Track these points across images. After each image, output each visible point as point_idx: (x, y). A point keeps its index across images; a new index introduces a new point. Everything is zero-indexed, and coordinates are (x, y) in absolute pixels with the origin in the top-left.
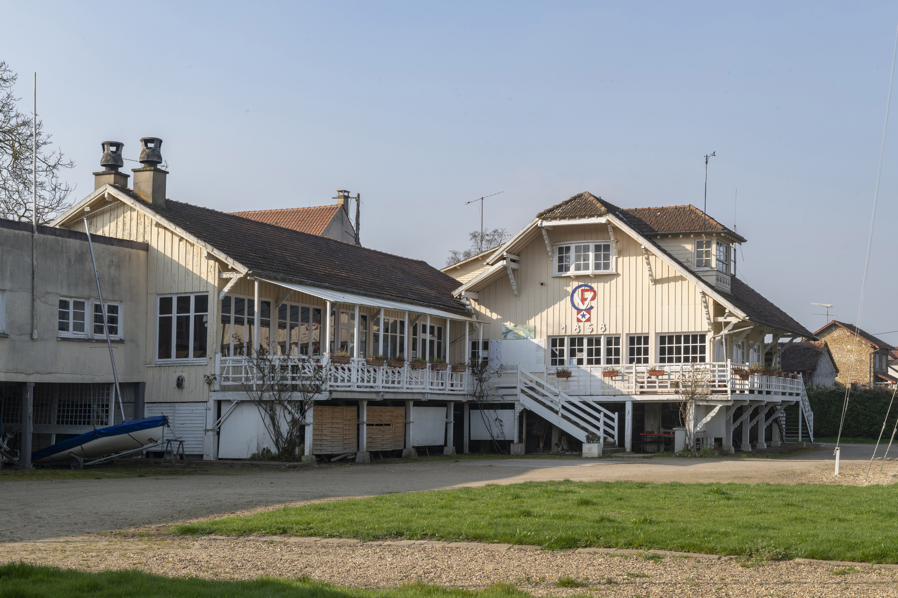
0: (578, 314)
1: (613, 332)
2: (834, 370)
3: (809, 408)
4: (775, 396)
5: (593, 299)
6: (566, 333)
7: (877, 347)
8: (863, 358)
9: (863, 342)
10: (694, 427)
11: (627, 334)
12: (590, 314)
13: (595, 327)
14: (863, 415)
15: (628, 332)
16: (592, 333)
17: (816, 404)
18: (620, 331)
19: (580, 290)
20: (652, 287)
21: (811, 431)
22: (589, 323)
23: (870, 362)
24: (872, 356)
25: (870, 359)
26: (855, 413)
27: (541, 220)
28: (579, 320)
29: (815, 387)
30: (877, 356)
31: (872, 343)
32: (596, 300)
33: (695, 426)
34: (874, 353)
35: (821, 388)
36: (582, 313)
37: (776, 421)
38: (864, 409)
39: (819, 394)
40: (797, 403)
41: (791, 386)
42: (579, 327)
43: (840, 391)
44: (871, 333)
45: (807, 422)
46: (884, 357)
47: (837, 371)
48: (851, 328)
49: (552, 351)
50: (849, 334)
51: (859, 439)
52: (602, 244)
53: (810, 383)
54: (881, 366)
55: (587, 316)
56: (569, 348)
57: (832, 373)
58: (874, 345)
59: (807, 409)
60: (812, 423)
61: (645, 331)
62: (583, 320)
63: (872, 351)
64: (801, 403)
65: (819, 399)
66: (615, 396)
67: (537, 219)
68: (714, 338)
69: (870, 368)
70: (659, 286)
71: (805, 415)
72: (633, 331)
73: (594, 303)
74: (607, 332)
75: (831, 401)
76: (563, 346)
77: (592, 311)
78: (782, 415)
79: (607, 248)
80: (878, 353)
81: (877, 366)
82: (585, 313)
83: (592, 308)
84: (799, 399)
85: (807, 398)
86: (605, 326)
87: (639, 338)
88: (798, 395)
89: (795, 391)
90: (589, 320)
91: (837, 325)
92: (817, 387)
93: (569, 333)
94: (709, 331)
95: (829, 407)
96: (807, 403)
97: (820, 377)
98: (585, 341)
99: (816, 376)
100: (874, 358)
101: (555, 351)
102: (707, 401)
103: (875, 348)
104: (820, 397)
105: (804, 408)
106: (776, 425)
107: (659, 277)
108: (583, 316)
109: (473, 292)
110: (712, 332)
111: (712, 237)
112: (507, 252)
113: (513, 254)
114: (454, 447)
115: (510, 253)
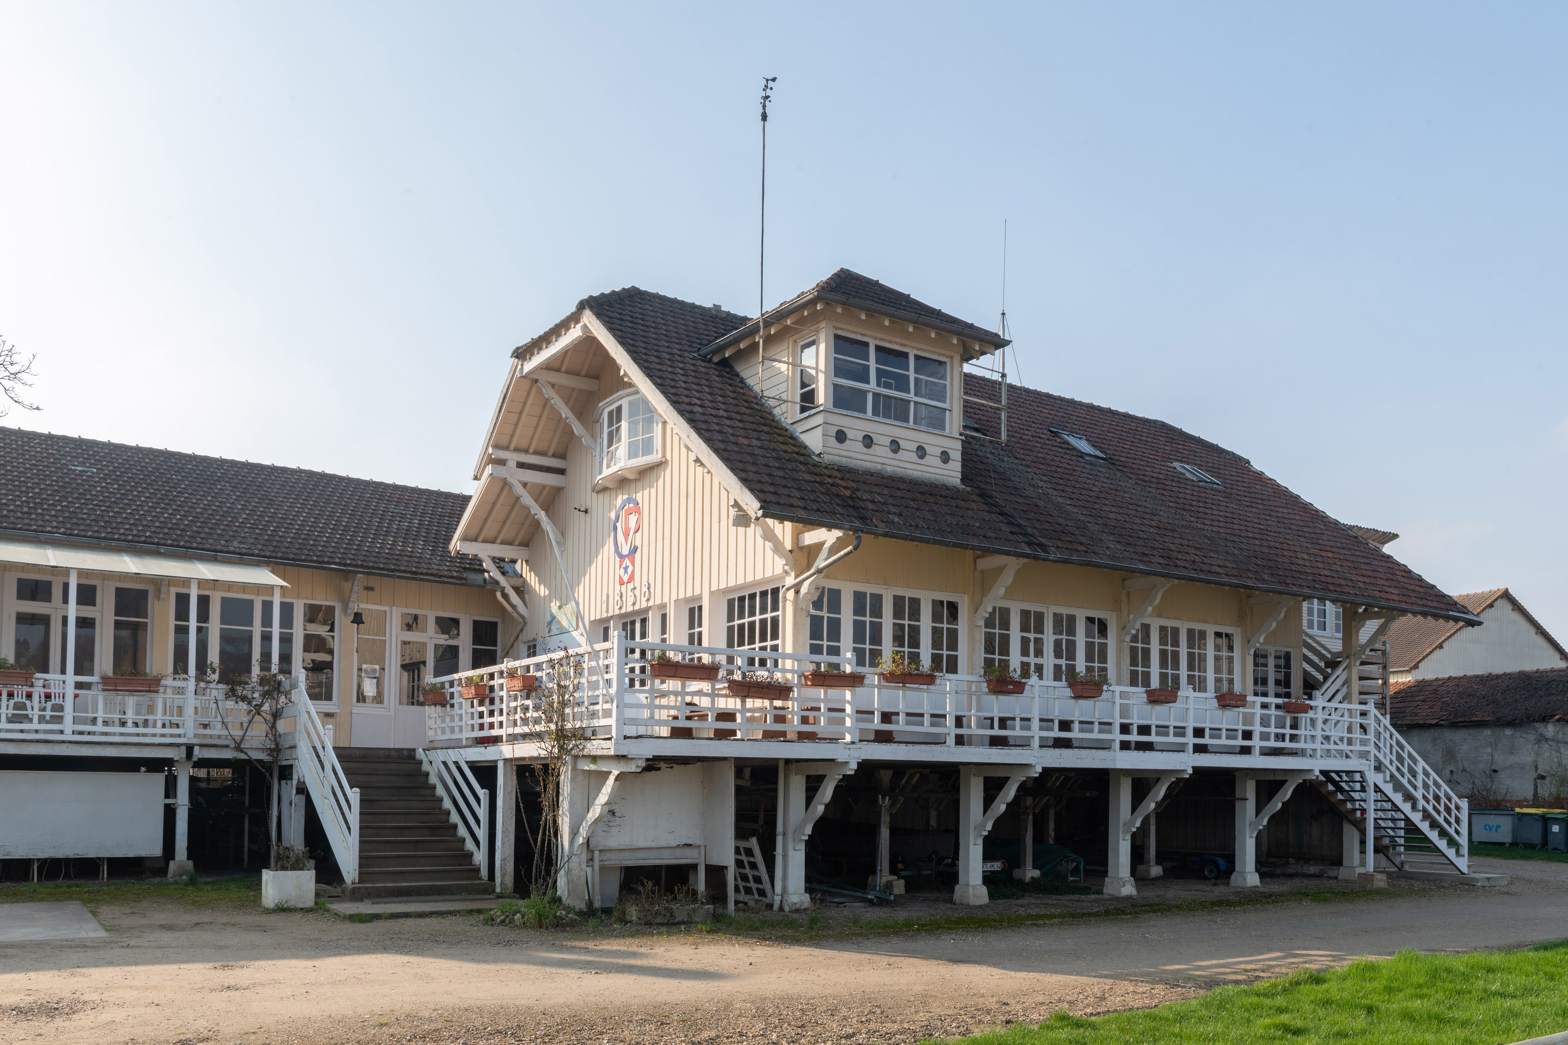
0: (620, 568)
1: (658, 601)
5: (636, 530)
6: (607, 612)
11: (677, 602)
12: (633, 563)
13: (637, 593)
15: (676, 597)
16: (635, 609)
18: (666, 600)
19: (624, 511)
20: (707, 479)
22: (632, 585)
27: (519, 363)
28: (621, 581)
36: (624, 564)
42: (621, 596)
45: (1422, 825)
55: (630, 569)
59: (1425, 793)
61: (697, 592)
62: (626, 578)
67: (514, 360)
71: (1408, 806)
72: (682, 594)
73: (638, 540)
74: (652, 602)
82: (628, 563)
83: (636, 549)
86: (649, 588)
90: (631, 578)
93: (611, 612)
96: (1425, 778)
98: (638, 630)
105: (1399, 789)
108: (626, 569)
109: (502, 543)
110: (793, 574)
111: (818, 325)
112: (496, 447)
113: (536, 453)
114: (191, 863)
115: (517, 450)
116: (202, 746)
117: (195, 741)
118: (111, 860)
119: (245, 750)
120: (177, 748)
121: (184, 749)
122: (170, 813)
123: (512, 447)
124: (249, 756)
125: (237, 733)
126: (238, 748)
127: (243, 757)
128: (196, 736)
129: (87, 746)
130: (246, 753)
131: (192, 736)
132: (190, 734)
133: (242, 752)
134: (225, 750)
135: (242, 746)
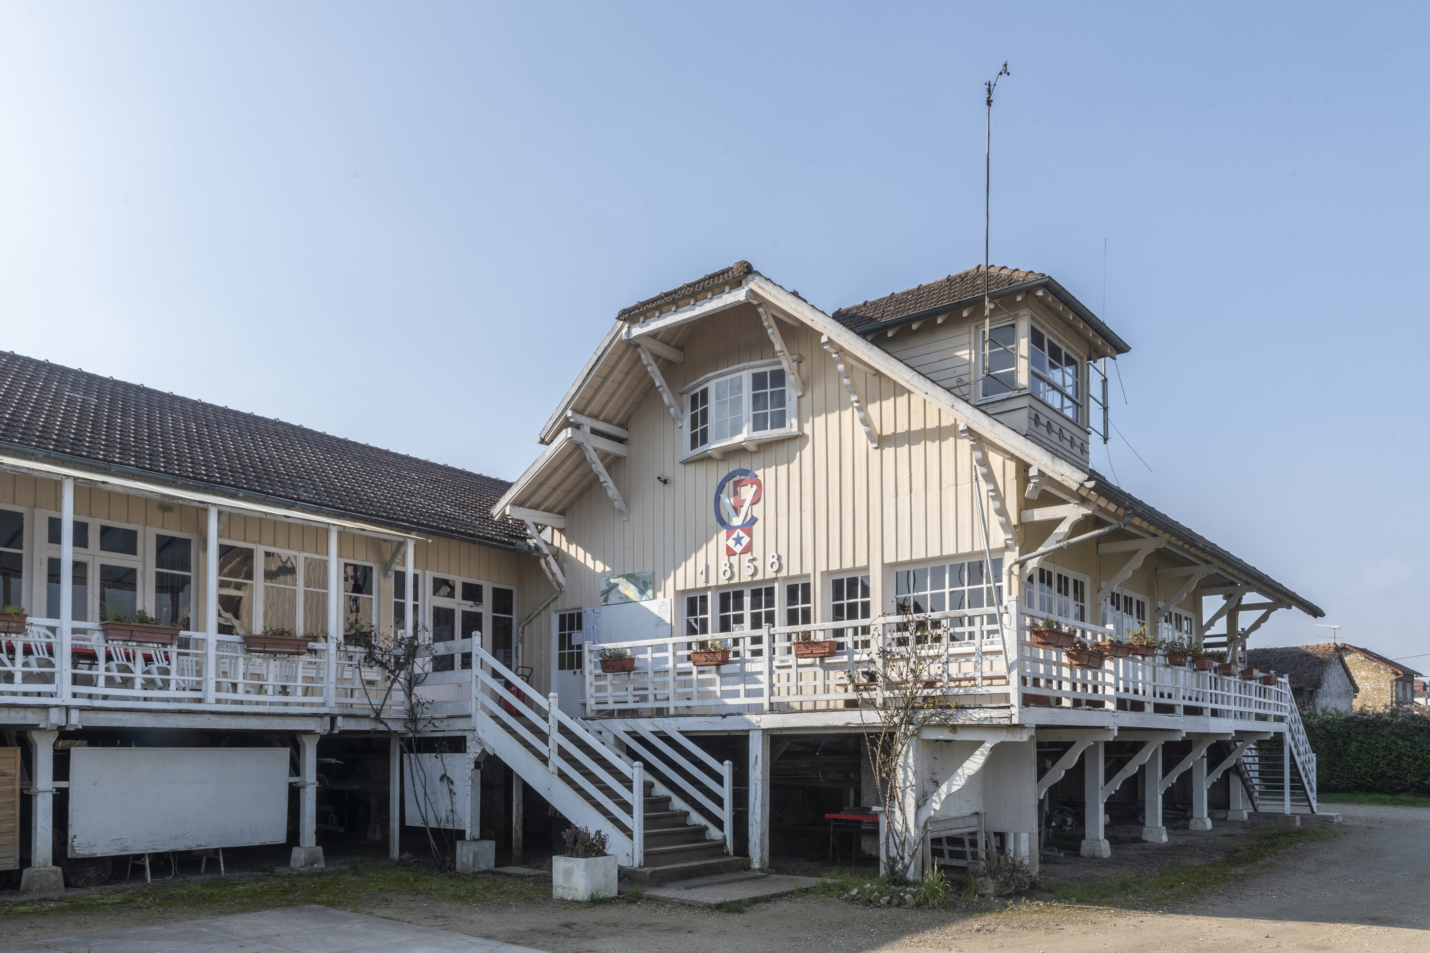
0: (727, 539)
1: (795, 571)
2: (1351, 688)
3: (1308, 746)
4: (1213, 720)
5: (755, 502)
6: (707, 581)
7: (1400, 672)
8: (1382, 686)
9: (1381, 667)
10: (918, 807)
11: (827, 573)
12: (750, 534)
13: (759, 564)
14: (1409, 757)
15: (825, 569)
16: (755, 579)
17: (1322, 738)
18: (808, 569)
19: (731, 482)
20: (875, 454)
21: (1312, 790)
22: (748, 556)
23: (1392, 691)
24: (1394, 683)
25: (1392, 687)
26: (1394, 754)
27: (627, 325)
28: (730, 552)
29: (1319, 712)
30: (1400, 683)
31: (1393, 668)
32: (761, 503)
33: (922, 802)
34: (1397, 680)
35: (1330, 714)
36: (735, 535)
37: (1237, 769)
38: (1411, 747)
39: (1328, 722)
40: (1279, 736)
41: (1262, 700)
42: (731, 566)
43: (1365, 717)
44: (1390, 658)
45: (1303, 775)
46: (1409, 685)
47: (1356, 690)
48: (1364, 651)
49: (689, 623)
50: (1363, 658)
51: (1404, 797)
52: (768, 369)
53: (1311, 707)
54: (1405, 695)
55: (746, 540)
56: (719, 615)
57: (1347, 692)
58: (1396, 670)
59: (1302, 749)
60: (1313, 776)
61: (861, 562)
62: (738, 549)
63: (1394, 677)
64: (1288, 737)
65: (1328, 731)
66: (724, 717)
67: (621, 323)
68: (1022, 564)
69: (1392, 697)
70: (889, 452)
71: (1298, 760)
72: (835, 566)
73: (757, 511)
74: (784, 573)
75: (1349, 734)
76: (706, 613)
77: (755, 527)
78: (1250, 760)
79: (779, 377)
80: (1401, 680)
81: (1401, 695)
82: (742, 534)
83: (754, 520)
84: (1282, 727)
85: (1302, 727)
86: (779, 558)
87: (853, 582)
88: (1280, 719)
89: (1272, 712)
90: (748, 549)
91: (1348, 649)
92: (1324, 711)
93: (712, 583)
94: (1007, 548)
95: (1345, 743)
96: (1302, 737)
97: (1329, 698)
98: (747, 600)
99: (1320, 696)
100: (1397, 686)
101: (694, 624)
102: (954, 728)
103: (1397, 674)
104: (1328, 727)
105: (1296, 746)
106: (1238, 779)
107: (888, 430)
108: (738, 540)
109: (544, 510)
110: (1017, 548)
111: (1017, 312)
112: (574, 410)
113: (604, 420)
114: (320, 849)
115: (590, 416)
116: (345, 716)
117: (336, 711)
118: (226, 850)
119: (385, 721)
120: (319, 719)
121: (328, 719)
122: (294, 794)
123: (586, 413)
124: (388, 728)
125: (376, 701)
126: (377, 719)
127: (381, 728)
128: (340, 705)
129: (229, 717)
130: (386, 725)
131: (334, 705)
132: (332, 702)
133: (382, 722)
134: (363, 721)
135: (382, 716)
